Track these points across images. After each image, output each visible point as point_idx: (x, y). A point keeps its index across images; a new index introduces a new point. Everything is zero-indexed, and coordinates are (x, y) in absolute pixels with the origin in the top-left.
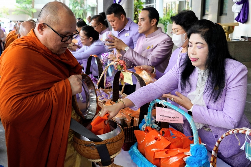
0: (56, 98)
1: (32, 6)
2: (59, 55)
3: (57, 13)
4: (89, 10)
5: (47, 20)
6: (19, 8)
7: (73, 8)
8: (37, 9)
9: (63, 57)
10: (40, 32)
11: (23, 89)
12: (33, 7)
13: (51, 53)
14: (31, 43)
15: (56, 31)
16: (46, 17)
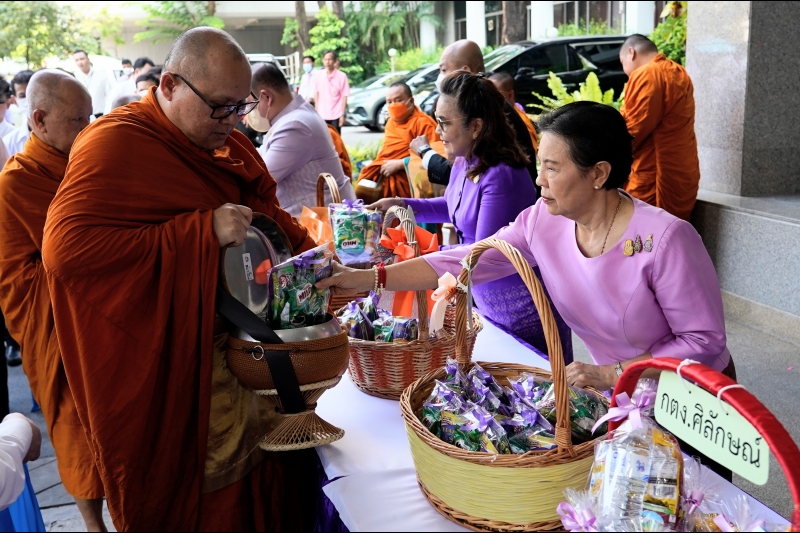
1: (207, 8)
4: (427, 11)
6: (159, 18)
7: (362, 9)
8: (225, 20)
12: (212, 12)
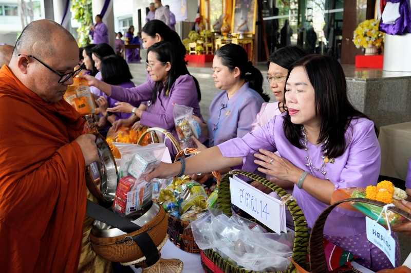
0: (65, 173)
2: (53, 104)
3: (49, 39)
5: (34, 50)
9: (58, 107)
10: (22, 70)
11: (15, 164)
13: (41, 102)
14: (10, 88)
15: (51, 66)
16: (33, 45)
